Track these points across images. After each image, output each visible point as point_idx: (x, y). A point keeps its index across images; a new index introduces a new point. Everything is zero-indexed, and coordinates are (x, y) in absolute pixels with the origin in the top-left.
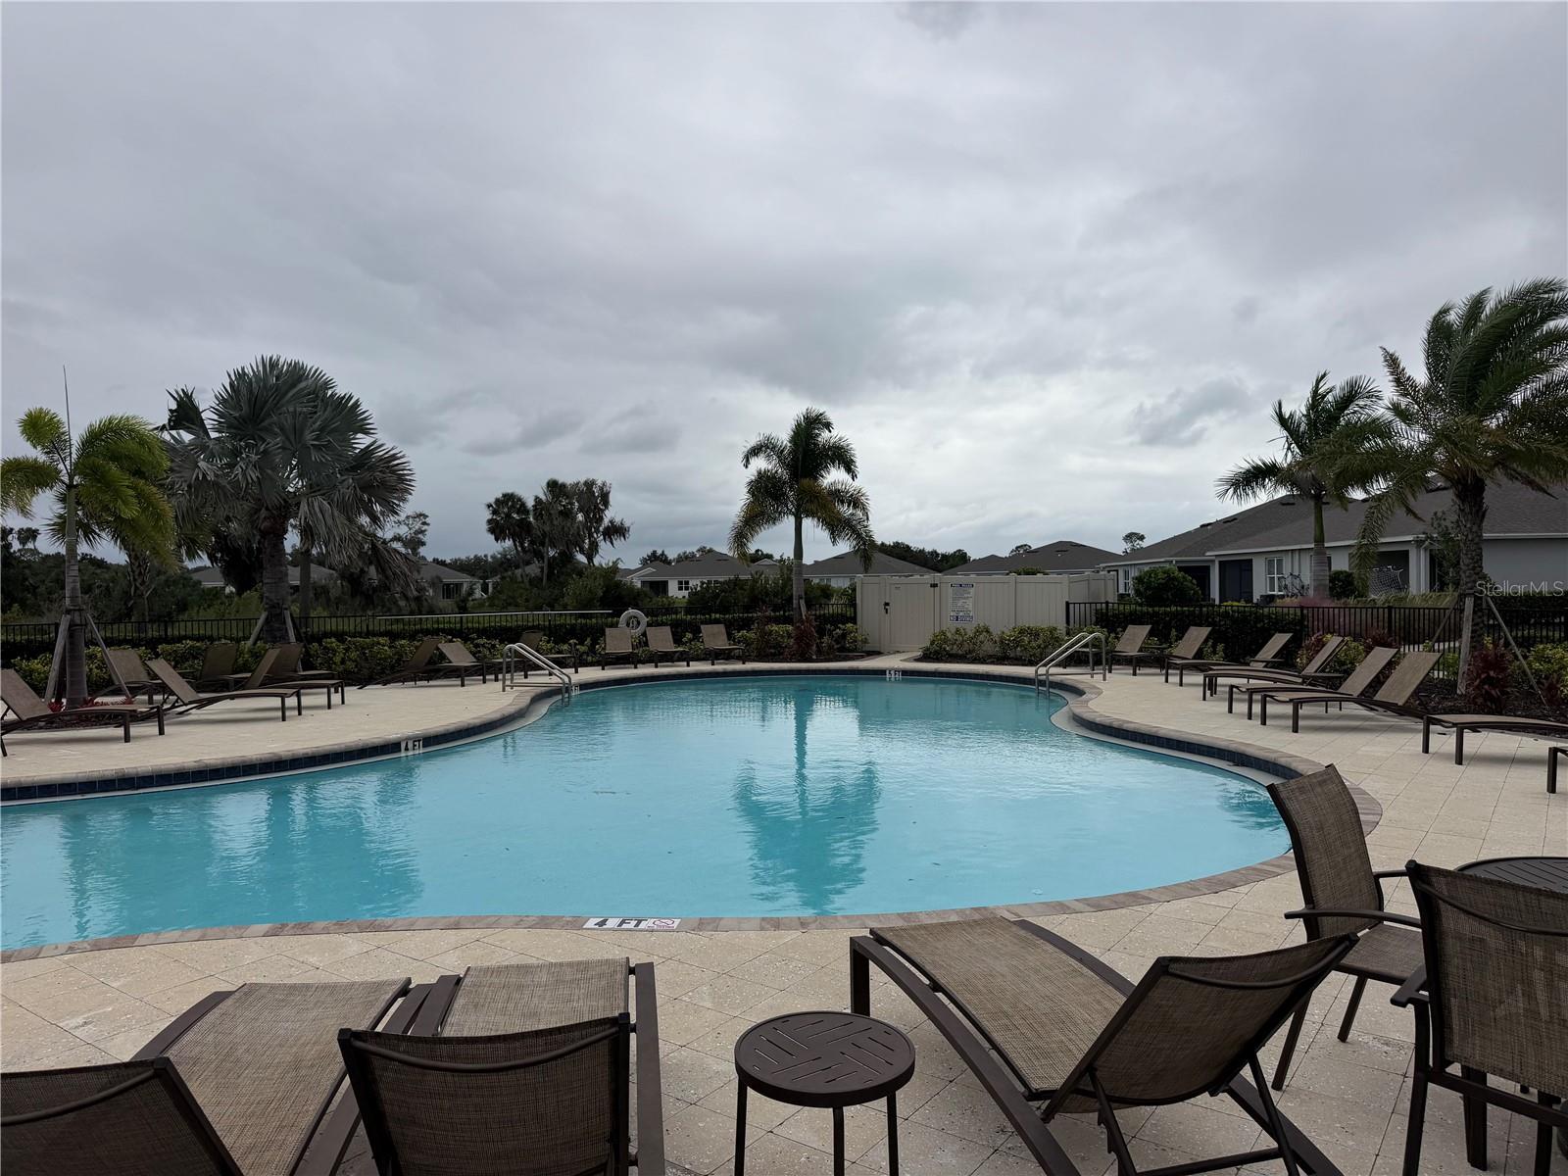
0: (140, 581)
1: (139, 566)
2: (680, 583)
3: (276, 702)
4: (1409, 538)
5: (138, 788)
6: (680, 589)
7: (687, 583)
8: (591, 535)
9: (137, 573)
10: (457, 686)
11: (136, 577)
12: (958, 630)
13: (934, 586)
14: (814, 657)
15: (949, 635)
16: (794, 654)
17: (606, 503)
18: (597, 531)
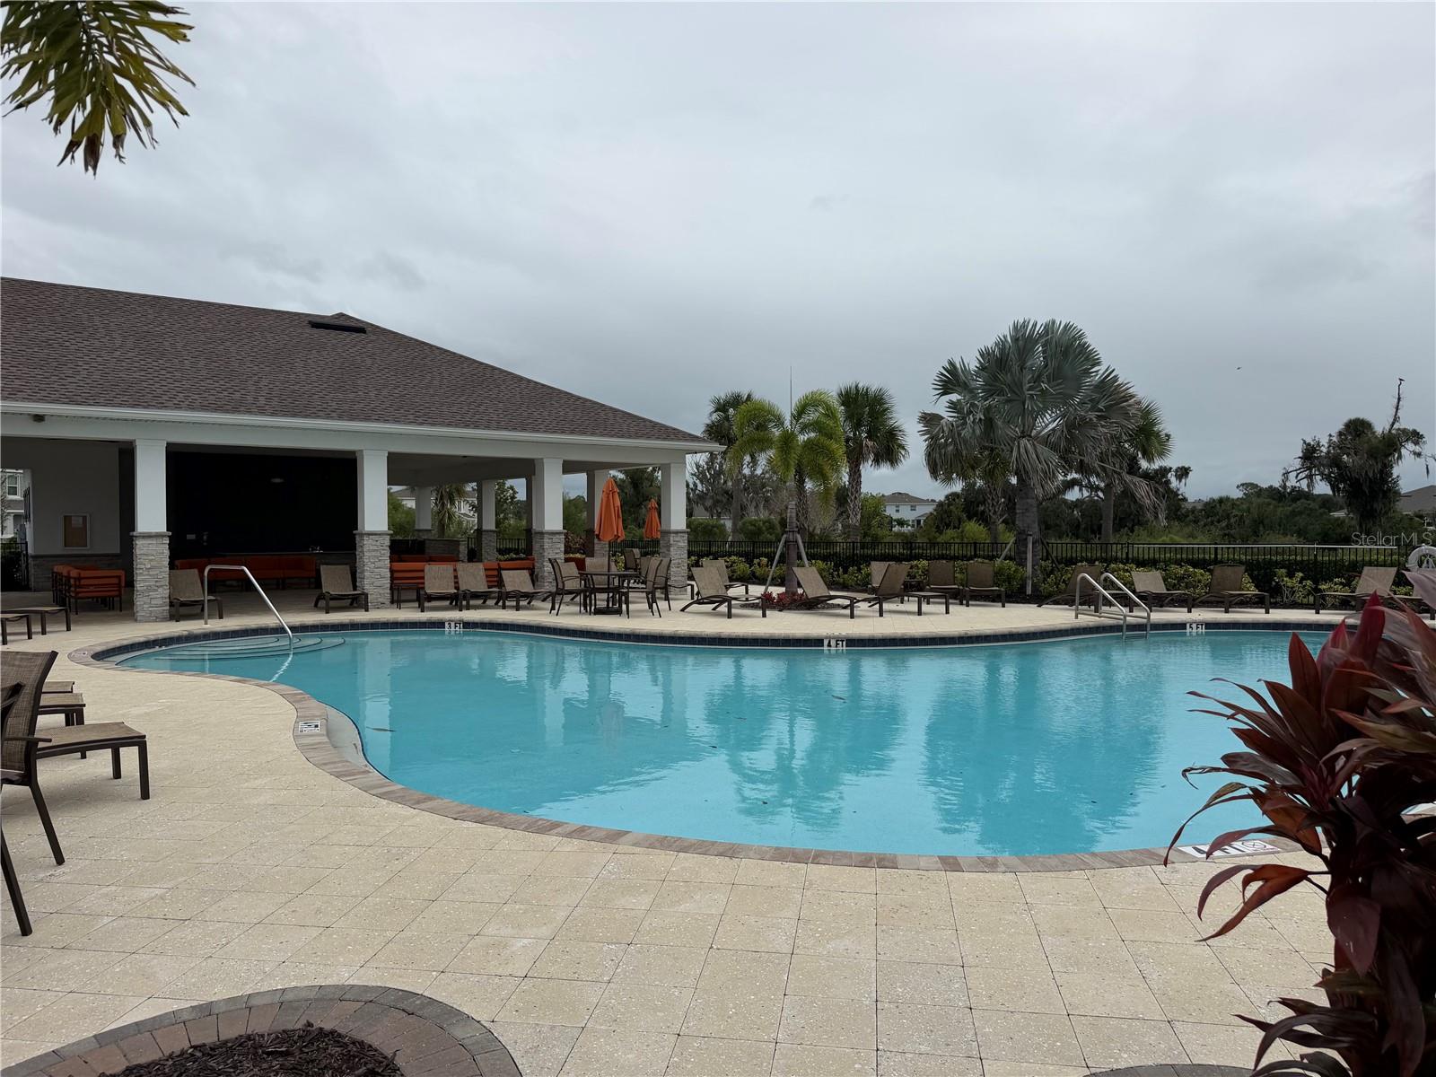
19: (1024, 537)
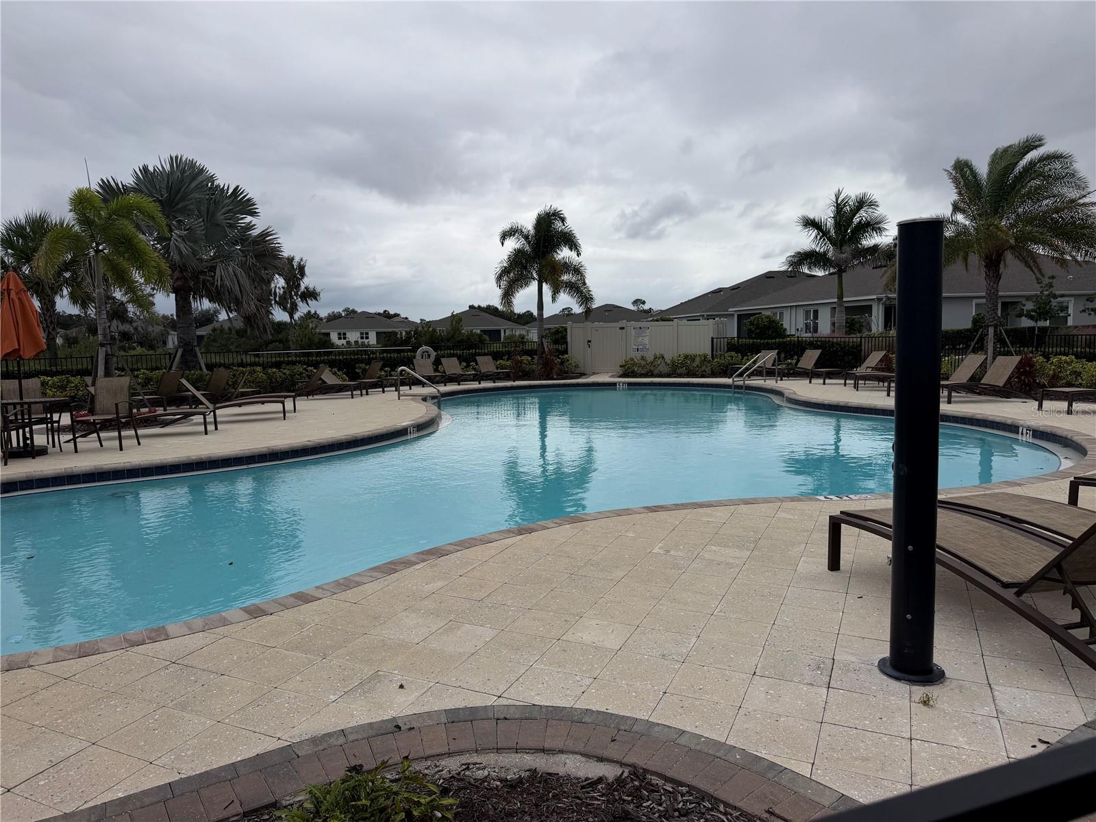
0: (51, 328)
1: (51, 316)
2: (340, 334)
3: (279, 407)
4: (874, 297)
5: (281, 460)
6: (340, 338)
7: (345, 334)
8: (291, 297)
9: (49, 321)
10: (349, 398)
11: (49, 325)
12: (642, 357)
13: (622, 328)
14: (555, 377)
15: (636, 360)
16: (542, 375)
17: (303, 274)
18: (296, 294)
19: (190, 347)
